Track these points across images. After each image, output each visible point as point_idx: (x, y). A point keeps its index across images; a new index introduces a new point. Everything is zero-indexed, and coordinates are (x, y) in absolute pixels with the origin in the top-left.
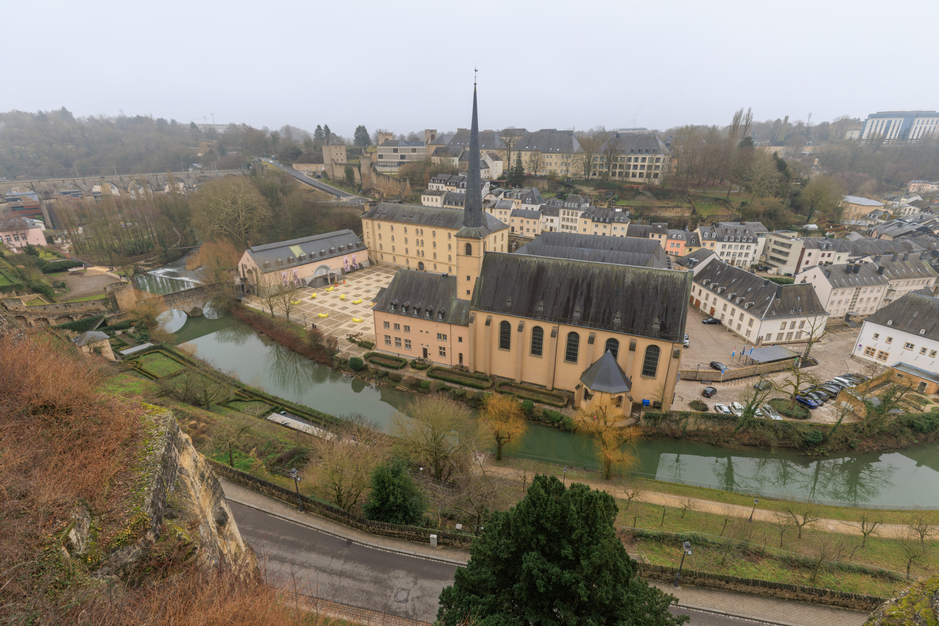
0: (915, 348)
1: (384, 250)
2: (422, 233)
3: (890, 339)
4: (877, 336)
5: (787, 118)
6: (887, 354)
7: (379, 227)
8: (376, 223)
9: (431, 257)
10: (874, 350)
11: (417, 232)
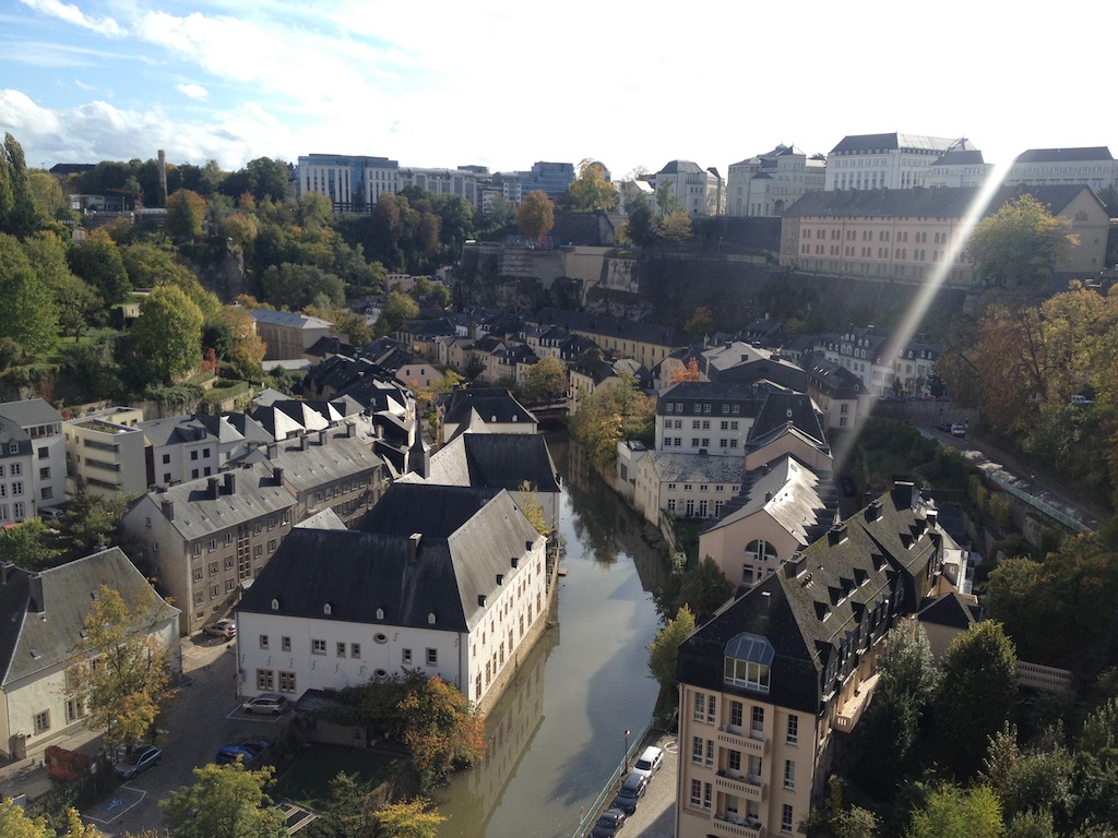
0: (328, 646)
3: (287, 642)
4: (264, 640)
5: (161, 154)
6: (292, 676)
10: (270, 674)
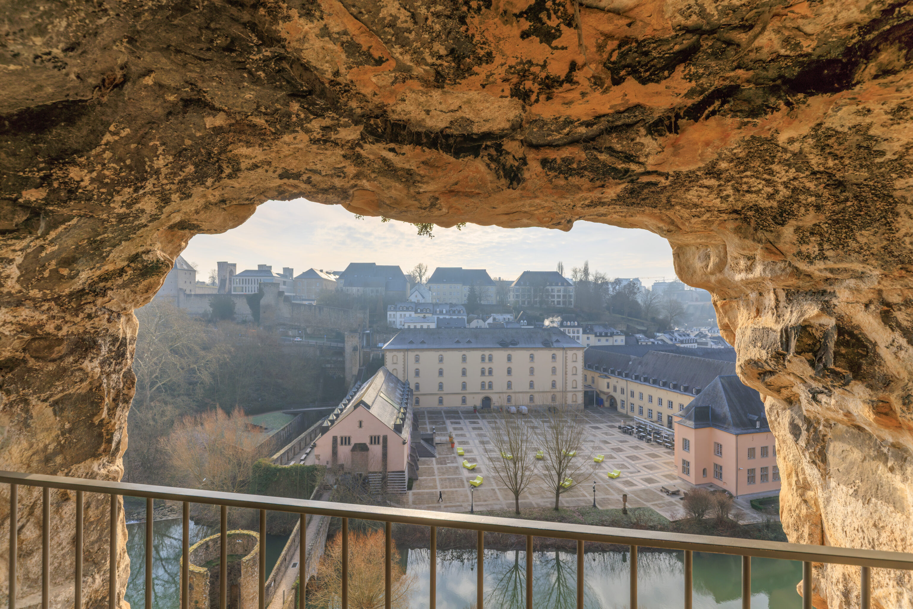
1: (422, 390)
2: (490, 359)
7: (417, 360)
8: (411, 356)
9: (505, 389)
11: (483, 359)
